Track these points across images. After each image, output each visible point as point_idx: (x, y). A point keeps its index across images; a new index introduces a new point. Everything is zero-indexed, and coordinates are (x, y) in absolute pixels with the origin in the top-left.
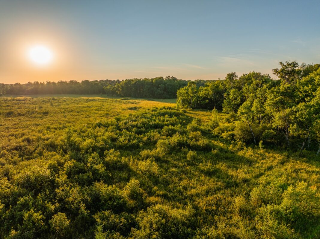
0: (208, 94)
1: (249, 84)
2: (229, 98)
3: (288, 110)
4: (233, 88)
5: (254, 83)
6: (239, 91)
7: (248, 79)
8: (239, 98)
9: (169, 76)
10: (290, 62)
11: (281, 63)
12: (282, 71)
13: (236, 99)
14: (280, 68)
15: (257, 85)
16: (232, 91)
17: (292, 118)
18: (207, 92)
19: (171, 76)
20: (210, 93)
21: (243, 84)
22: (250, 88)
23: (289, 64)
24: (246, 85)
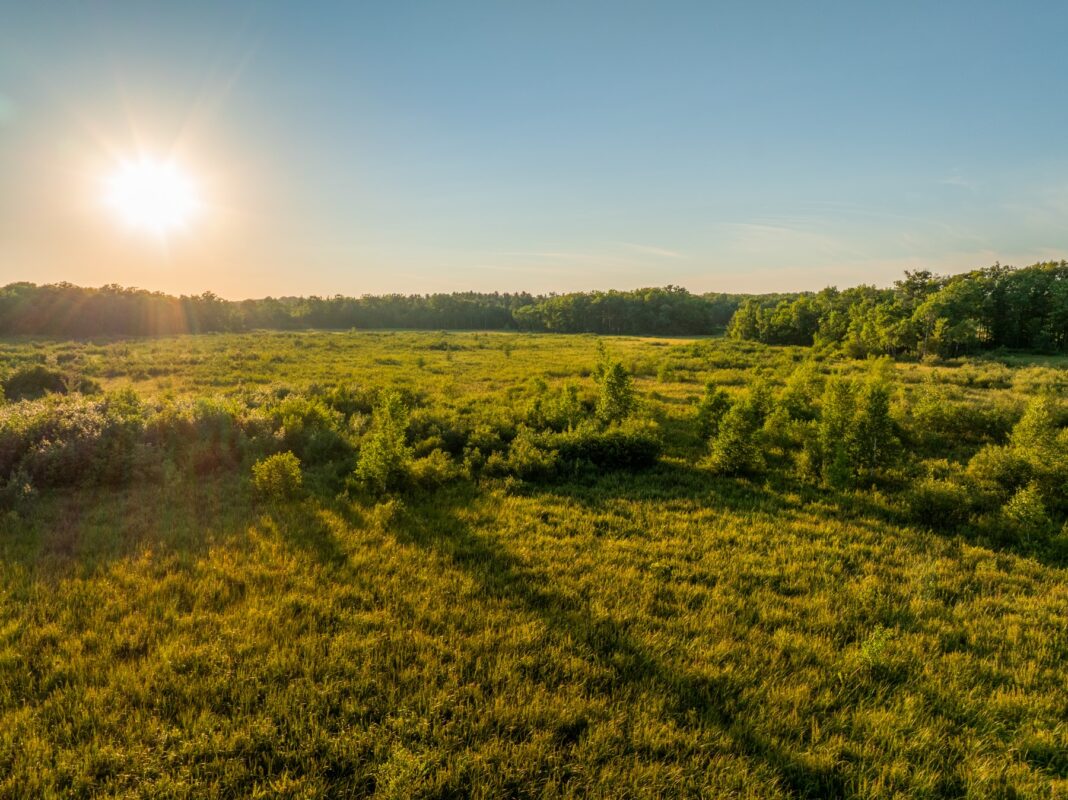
0: (790, 320)
1: (857, 304)
2: (828, 325)
3: (893, 326)
4: (834, 309)
5: (865, 302)
6: (842, 314)
7: (855, 296)
8: (843, 324)
9: (670, 287)
10: (920, 271)
11: (906, 272)
12: (908, 283)
13: (838, 325)
14: (904, 279)
15: (869, 305)
16: (832, 314)
17: (895, 332)
18: (788, 317)
19: (675, 286)
20: (794, 319)
21: (848, 304)
22: (859, 309)
23: (919, 275)
24: (853, 305)
